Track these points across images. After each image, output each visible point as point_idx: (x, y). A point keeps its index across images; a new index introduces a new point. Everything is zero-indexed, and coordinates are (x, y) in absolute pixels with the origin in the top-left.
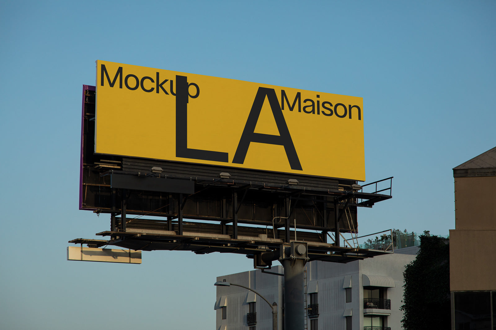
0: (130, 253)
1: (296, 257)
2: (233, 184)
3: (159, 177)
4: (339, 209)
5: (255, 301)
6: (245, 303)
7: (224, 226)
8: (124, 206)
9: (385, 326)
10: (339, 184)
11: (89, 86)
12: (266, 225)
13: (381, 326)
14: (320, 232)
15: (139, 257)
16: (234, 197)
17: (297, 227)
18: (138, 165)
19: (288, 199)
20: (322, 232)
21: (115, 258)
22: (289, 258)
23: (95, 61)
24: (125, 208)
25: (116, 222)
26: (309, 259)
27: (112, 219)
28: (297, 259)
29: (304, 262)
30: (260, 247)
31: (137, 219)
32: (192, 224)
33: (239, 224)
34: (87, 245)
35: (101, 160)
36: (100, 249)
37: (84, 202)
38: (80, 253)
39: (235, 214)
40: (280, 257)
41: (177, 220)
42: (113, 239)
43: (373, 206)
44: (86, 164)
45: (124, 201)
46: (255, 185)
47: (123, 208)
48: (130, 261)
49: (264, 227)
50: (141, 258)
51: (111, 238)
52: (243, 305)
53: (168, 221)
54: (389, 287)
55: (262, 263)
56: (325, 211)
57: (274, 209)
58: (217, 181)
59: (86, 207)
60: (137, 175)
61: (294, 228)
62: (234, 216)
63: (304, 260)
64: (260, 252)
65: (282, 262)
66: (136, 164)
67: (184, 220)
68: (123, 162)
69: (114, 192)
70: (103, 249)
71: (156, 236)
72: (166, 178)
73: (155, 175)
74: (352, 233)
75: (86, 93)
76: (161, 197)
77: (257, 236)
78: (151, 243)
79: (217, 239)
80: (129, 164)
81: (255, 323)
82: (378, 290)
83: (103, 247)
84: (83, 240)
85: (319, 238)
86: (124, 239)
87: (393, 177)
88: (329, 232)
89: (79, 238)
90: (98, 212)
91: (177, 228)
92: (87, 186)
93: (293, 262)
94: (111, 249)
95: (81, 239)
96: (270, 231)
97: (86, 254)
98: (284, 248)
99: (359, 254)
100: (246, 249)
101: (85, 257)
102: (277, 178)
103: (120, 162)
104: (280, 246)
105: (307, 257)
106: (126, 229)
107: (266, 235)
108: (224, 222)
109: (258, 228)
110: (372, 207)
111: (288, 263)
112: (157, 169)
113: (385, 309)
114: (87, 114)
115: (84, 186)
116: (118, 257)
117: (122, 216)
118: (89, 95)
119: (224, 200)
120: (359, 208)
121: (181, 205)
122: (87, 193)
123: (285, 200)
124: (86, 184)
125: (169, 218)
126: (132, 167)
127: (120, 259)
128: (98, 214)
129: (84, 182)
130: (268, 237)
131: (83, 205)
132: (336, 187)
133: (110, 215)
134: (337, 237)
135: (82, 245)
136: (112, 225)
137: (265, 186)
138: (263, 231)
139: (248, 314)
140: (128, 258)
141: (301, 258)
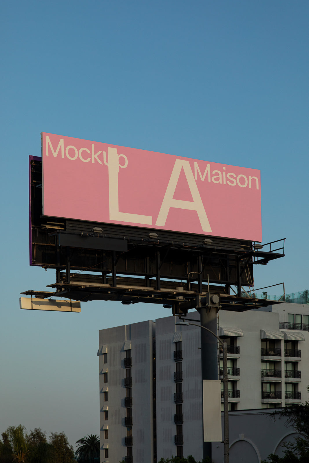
0: (71, 303)
1: (211, 306)
2: (159, 243)
3: (98, 236)
4: (241, 267)
5: (130, 348)
6: (122, 350)
7: (148, 280)
8: (68, 262)
9: (235, 367)
10: (241, 245)
11: (34, 157)
12: (182, 280)
13: (232, 367)
14: (224, 285)
15: (79, 306)
16: (157, 255)
17: (210, 282)
18: (79, 227)
19: (200, 257)
20: (225, 286)
21: (59, 308)
22: (205, 306)
23: (40, 133)
24: (69, 264)
25: (60, 276)
26: (222, 307)
27: (57, 274)
28: (212, 307)
29: (217, 310)
30: (177, 298)
31: (78, 274)
32: (122, 279)
33: (162, 279)
34: (35, 297)
35: (48, 222)
36: (46, 300)
37: (33, 259)
38: (31, 303)
39: (158, 270)
40: (196, 306)
41: (111, 274)
42: (59, 291)
43: (267, 263)
44: (34, 226)
45: (68, 258)
46: (176, 244)
47: (67, 263)
48: (71, 310)
49: (180, 281)
50: (80, 308)
51: (57, 290)
52: (120, 352)
53: (103, 276)
54: (239, 337)
55: (180, 311)
56: (228, 268)
57: (188, 266)
58: (146, 241)
59: (35, 263)
60: (80, 235)
61: (208, 282)
62: (157, 271)
63: (217, 308)
64: (178, 302)
65: (199, 310)
66: (77, 226)
67: (118, 275)
68: (66, 224)
69: (58, 250)
70: (49, 300)
71: (97, 288)
72: (104, 237)
73: (95, 235)
74: (250, 286)
75: (32, 163)
76: (96, 255)
77: (175, 289)
78: (92, 294)
79: (147, 290)
80: (71, 226)
81: (131, 366)
82: (230, 339)
83: (49, 298)
84: (34, 292)
85: (224, 291)
86: (69, 290)
87: (285, 239)
88: (231, 286)
89: (30, 290)
90: (46, 268)
91: (112, 282)
92: (36, 245)
93: (209, 309)
94: (56, 300)
95: (32, 291)
96: (184, 285)
97: (35, 304)
98: (200, 298)
99: (257, 304)
100: (168, 299)
101: (35, 307)
102: (191, 239)
103: (63, 224)
104: (197, 296)
105: (220, 306)
106: (71, 282)
107: (182, 288)
108: (148, 277)
109: (175, 282)
110: (266, 265)
111: (204, 311)
112: (98, 230)
113: (235, 353)
114: (34, 181)
115: (33, 245)
116: (62, 307)
117: (67, 271)
118: (35, 164)
119: (148, 258)
120: (254, 266)
121: (114, 262)
122: (36, 251)
123: (197, 259)
124: (34, 243)
125: (104, 274)
126: (74, 228)
127: (63, 308)
128: (46, 269)
129: (33, 242)
130: (184, 290)
131: (33, 262)
132: (238, 247)
133: (55, 270)
134: (239, 289)
135: (32, 296)
136: (57, 279)
137: (184, 245)
138: (179, 285)
139: (125, 359)
140: (70, 307)
141: (215, 306)
